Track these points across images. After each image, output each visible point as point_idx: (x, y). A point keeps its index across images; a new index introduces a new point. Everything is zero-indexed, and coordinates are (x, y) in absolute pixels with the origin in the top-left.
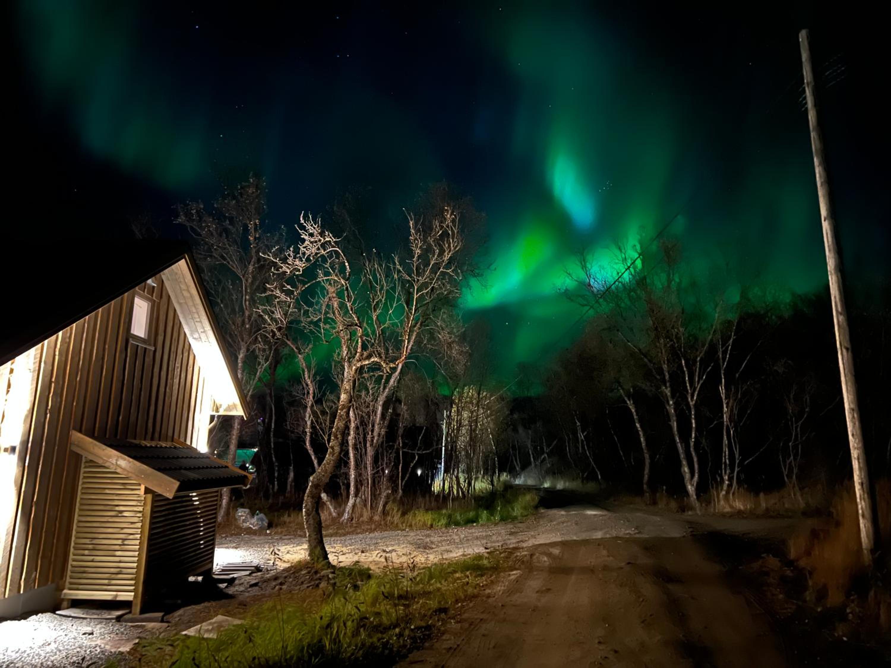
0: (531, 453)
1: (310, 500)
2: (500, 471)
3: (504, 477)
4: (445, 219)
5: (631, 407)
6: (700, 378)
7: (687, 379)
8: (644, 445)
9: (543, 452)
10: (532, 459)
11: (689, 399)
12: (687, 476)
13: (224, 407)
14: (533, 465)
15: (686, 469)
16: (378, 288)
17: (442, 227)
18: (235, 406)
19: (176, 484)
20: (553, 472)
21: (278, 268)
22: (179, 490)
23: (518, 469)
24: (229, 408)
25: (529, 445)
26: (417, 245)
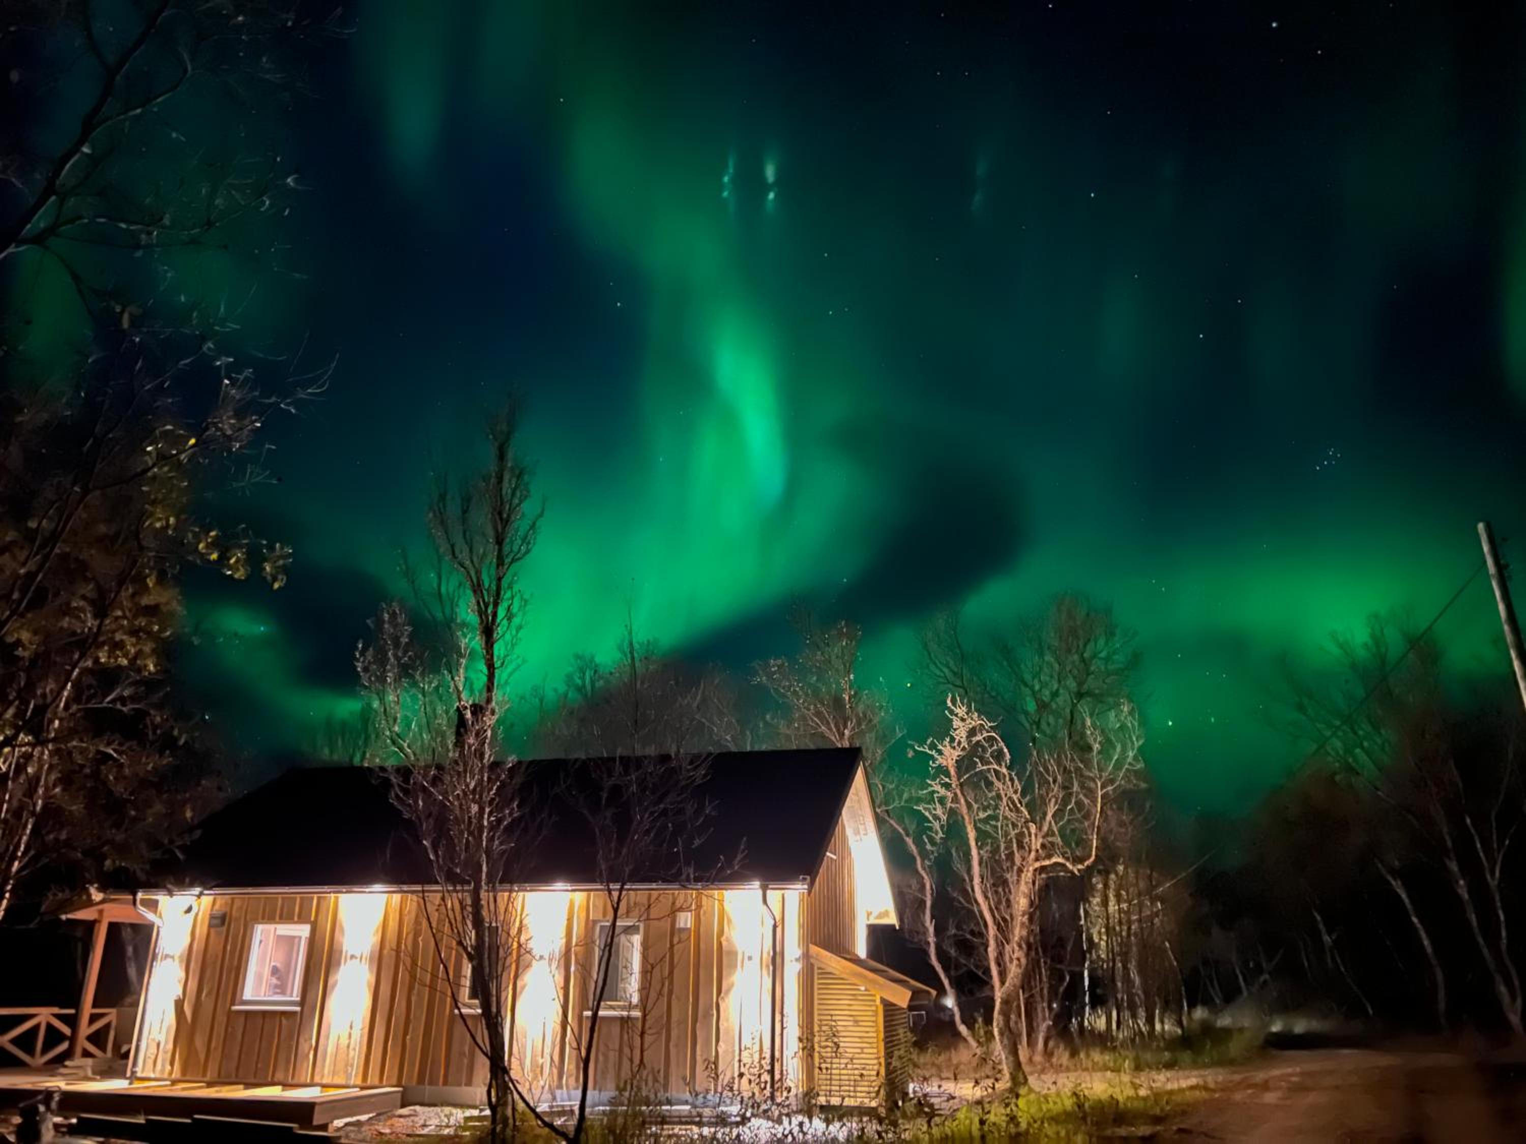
0: (1238, 972)
1: (1001, 1018)
2: (1192, 1006)
3: (1199, 1013)
4: (1122, 711)
5: (1398, 890)
6: (1501, 843)
7: (1479, 846)
8: (1429, 950)
9: (1259, 970)
10: (1242, 984)
11: (1488, 877)
12: (1506, 998)
13: (875, 914)
14: (1245, 993)
15: (1503, 989)
16: (1051, 779)
17: (1119, 720)
18: (886, 914)
19: (909, 994)
20: (1285, 1007)
21: (934, 760)
22: (911, 1000)
23: (1218, 1001)
24: (880, 916)
25: (1234, 958)
26: (1095, 740)
